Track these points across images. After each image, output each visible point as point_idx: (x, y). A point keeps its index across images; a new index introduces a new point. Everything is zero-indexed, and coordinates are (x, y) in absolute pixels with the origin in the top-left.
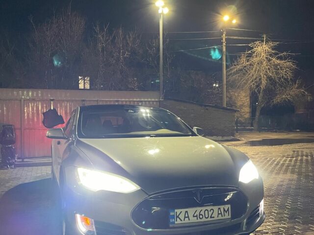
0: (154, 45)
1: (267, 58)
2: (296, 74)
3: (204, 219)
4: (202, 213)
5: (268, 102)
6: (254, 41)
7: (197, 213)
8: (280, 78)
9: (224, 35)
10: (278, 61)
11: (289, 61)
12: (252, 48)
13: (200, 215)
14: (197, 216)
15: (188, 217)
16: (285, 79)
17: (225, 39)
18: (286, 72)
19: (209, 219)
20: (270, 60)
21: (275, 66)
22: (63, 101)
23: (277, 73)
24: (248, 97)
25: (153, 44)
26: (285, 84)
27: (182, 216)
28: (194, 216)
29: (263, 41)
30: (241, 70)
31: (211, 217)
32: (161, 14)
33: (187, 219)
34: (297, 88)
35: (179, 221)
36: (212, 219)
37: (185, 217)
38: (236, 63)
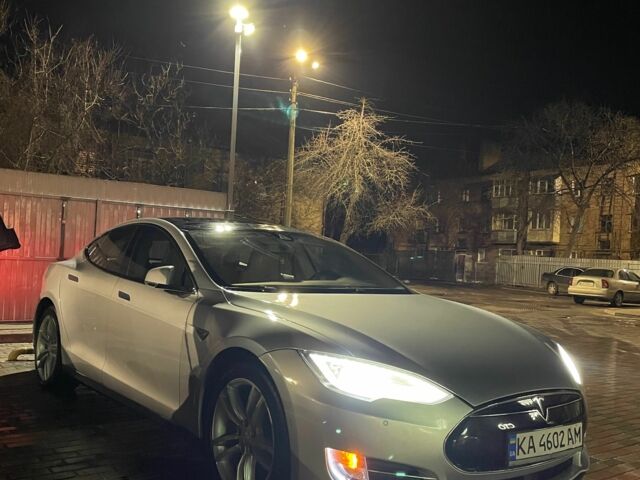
0: (152, 87)
1: (365, 143)
2: (415, 180)
3: (553, 450)
4: (550, 439)
5: (362, 227)
6: (344, 108)
7: (545, 440)
8: (386, 184)
9: (295, 88)
10: (385, 153)
11: (403, 154)
12: (342, 121)
13: (548, 442)
14: (544, 445)
15: (533, 447)
16: (395, 186)
17: (297, 97)
18: (396, 173)
19: (559, 449)
20: (370, 148)
21: (379, 159)
22: (18, 196)
23: (381, 174)
24: (320, 214)
25: (150, 84)
26: (394, 194)
27: (525, 446)
28: (541, 445)
29: (359, 110)
30: (318, 161)
31: (562, 446)
32: (239, 34)
33: (532, 450)
34: (414, 205)
35: (521, 456)
36: (563, 449)
37: (530, 447)
38: (309, 146)
